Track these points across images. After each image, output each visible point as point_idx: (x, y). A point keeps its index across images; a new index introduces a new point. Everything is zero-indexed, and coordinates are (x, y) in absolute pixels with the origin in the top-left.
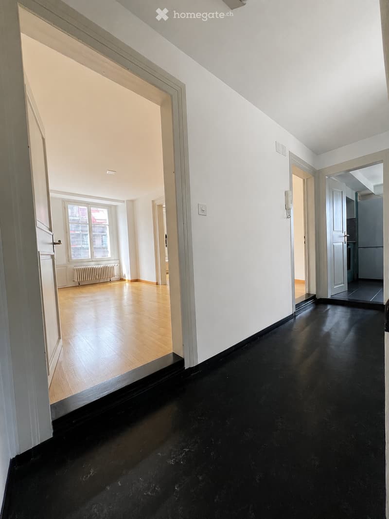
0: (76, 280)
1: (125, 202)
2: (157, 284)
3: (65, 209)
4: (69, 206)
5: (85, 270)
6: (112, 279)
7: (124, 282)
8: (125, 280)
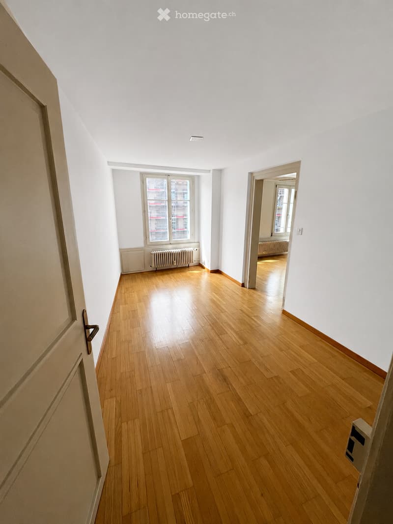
0: (153, 266)
1: (211, 172)
2: (243, 285)
3: (143, 182)
4: (148, 180)
5: (162, 255)
6: (190, 265)
7: (204, 270)
8: (203, 267)
